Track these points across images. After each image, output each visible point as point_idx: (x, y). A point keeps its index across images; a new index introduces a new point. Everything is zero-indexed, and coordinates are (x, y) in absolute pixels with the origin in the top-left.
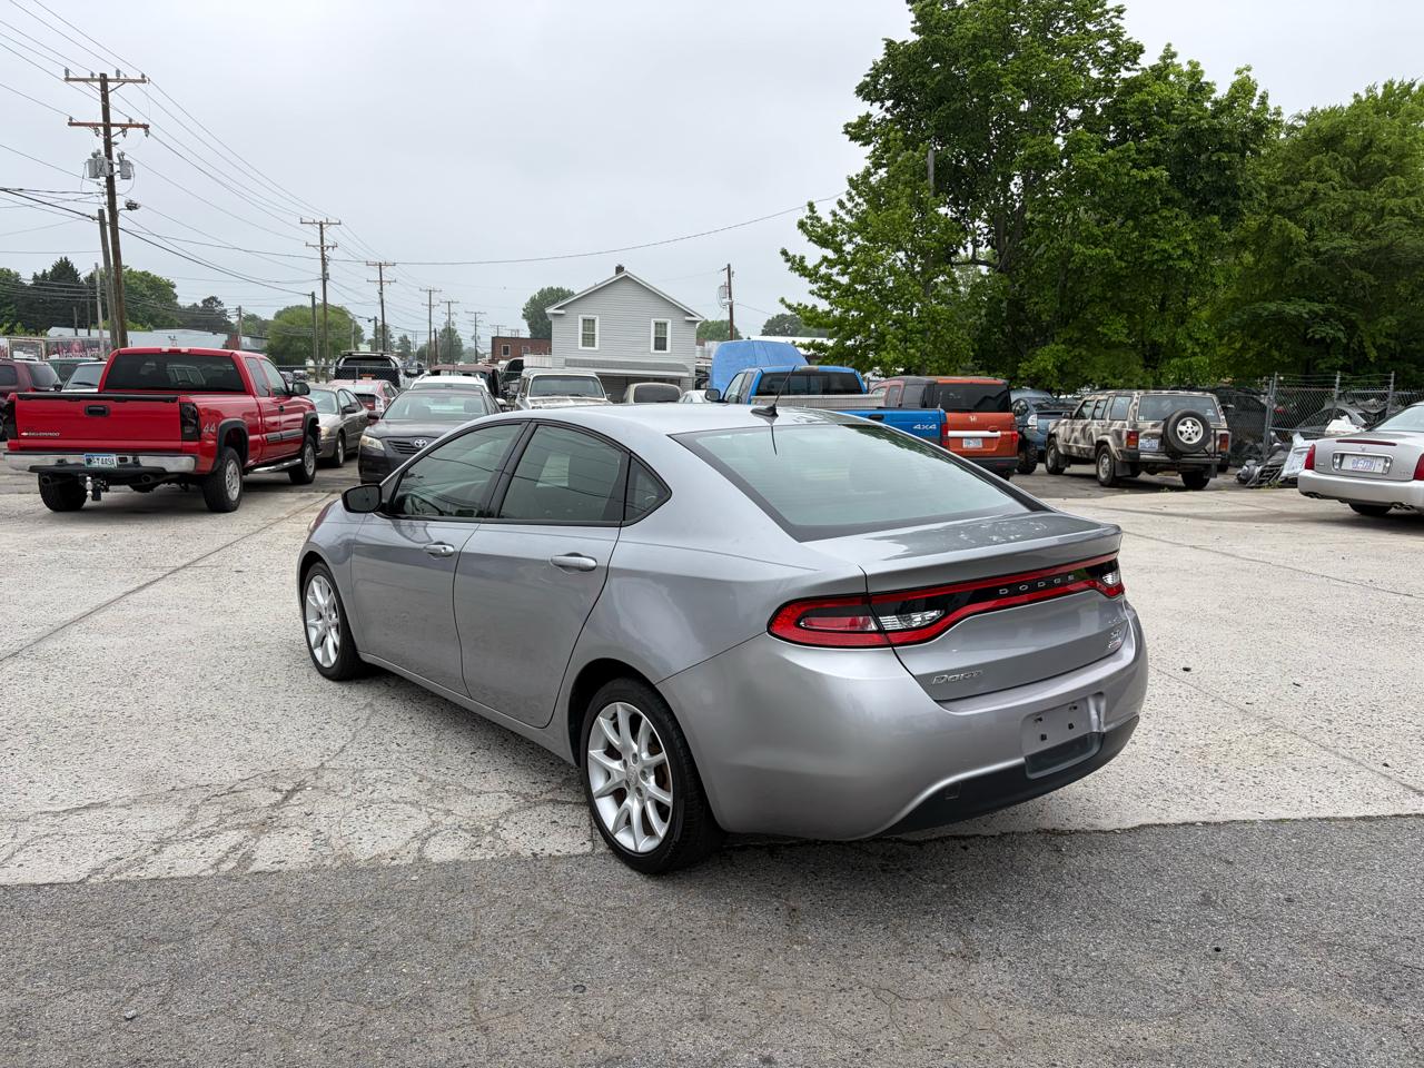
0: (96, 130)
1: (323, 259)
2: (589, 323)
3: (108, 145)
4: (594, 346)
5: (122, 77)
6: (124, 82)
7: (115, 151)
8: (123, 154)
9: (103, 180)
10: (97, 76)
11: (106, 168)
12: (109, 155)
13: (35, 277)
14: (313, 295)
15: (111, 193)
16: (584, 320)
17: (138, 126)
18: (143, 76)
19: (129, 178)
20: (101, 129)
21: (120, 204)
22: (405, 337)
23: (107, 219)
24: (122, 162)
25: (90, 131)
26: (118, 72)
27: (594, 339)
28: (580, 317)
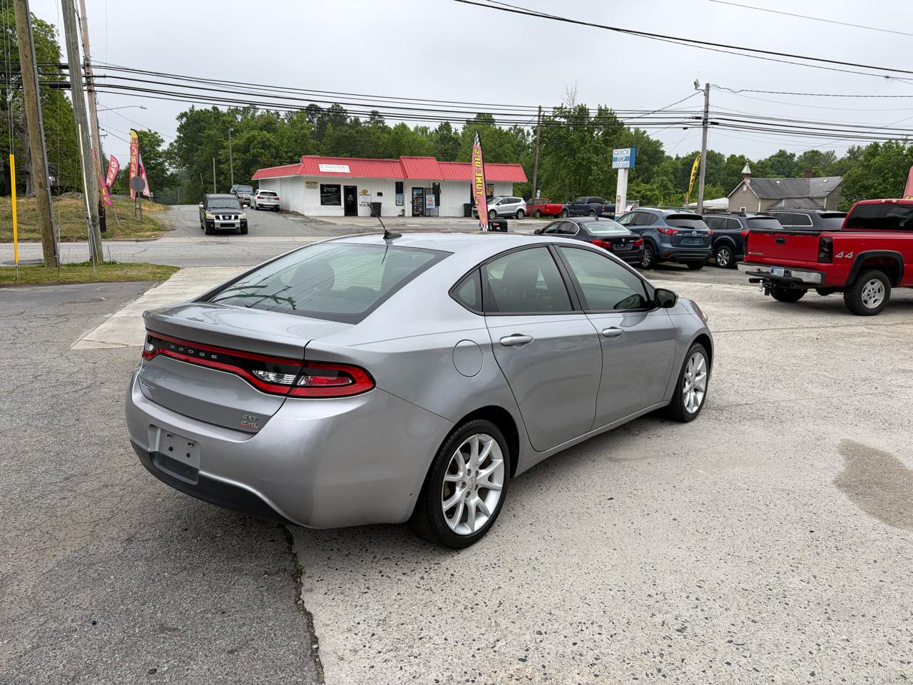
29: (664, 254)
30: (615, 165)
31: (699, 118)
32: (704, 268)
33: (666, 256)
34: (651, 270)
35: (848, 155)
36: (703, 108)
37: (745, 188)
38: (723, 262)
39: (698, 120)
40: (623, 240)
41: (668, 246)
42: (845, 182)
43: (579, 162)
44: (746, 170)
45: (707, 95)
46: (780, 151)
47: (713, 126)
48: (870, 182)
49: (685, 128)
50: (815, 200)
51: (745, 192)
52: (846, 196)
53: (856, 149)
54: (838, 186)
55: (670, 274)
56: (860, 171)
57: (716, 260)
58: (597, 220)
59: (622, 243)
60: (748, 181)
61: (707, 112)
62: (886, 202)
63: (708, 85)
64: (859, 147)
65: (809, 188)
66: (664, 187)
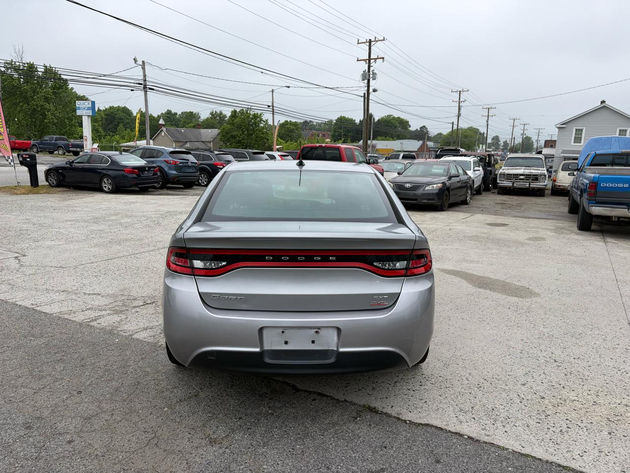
0: (366, 62)
1: (459, 107)
2: (579, 132)
3: (369, 67)
4: (580, 143)
5: (377, 39)
6: (377, 41)
7: (371, 69)
8: (374, 70)
9: (366, 81)
10: (368, 41)
11: (368, 77)
12: (369, 71)
13: (360, 121)
14: (453, 123)
15: (368, 86)
16: (576, 130)
17: (380, 58)
18: (384, 38)
19: (375, 79)
20: (367, 61)
21: (371, 90)
22: (506, 141)
23: (366, 97)
24: (373, 73)
25: (363, 62)
26: (375, 38)
27: (581, 139)
28: (574, 128)
29: (172, 178)
30: (79, 113)
31: (141, 84)
32: (194, 187)
33: (173, 179)
34: (164, 190)
35: (211, 116)
36: (142, 77)
37: (163, 134)
38: (203, 183)
39: (140, 86)
40: (147, 168)
41: (174, 172)
42: (222, 132)
43: (34, 108)
44: (161, 122)
45: (144, 69)
46: (168, 110)
47: (150, 90)
48: (235, 133)
49: (132, 90)
50: (206, 143)
51: (163, 136)
52: (223, 141)
53: (214, 113)
54: (218, 135)
55: (179, 191)
56: (229, 126)
57: (199, 182)
58: (121, 154)
59: (146, 171)
60: (164, 129)
61: (145, 80)
62: (319, 146)
63: (143, 62)
64: (216, 111)
65: (201, 135)
66: (96, 131)
